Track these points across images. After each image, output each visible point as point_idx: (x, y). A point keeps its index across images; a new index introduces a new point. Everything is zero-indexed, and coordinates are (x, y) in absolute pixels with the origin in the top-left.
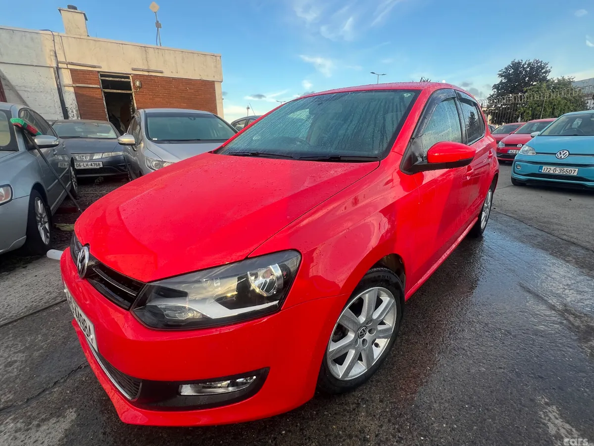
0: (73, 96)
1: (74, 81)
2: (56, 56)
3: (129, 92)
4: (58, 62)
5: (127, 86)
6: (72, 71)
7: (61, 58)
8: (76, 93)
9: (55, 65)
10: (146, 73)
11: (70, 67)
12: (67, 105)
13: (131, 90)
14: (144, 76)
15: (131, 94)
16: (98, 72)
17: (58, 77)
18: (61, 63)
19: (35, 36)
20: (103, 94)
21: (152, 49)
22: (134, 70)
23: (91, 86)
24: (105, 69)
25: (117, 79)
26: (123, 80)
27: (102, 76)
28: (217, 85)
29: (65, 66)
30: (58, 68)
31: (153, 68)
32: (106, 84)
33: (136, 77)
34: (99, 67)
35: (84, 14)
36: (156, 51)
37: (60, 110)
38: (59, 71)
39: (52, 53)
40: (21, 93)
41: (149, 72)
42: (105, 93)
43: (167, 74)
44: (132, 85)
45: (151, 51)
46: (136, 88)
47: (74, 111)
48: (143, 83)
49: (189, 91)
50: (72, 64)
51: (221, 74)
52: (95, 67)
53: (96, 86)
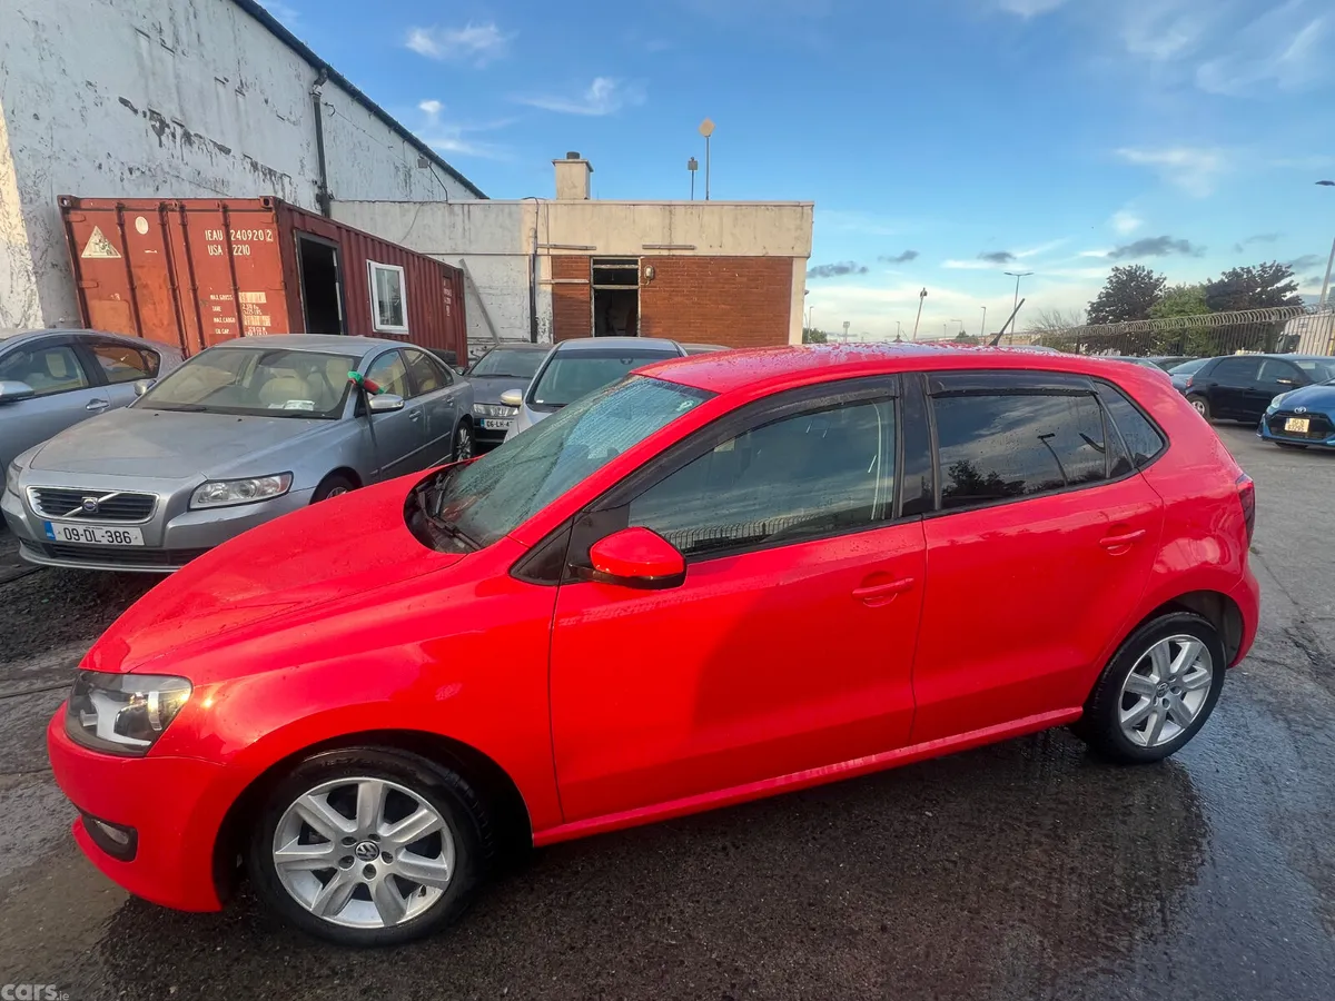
0: (549, 299)
1: (554, 275)
2: (536, 237)
3: (634, 287)
4: (537, 246)
5: (631, 277)
6: (554, 258)
7: (542, 240)
8: (553, 294)
9: (531, 252)
10: (665, 253)
11: (553, 252)
12: (539, 314)
13: (637, 284)
14: (661, 257)
15: (636, 291)
16: (591, 256)
17: (533, 268)
18: (542, 247)
19: (514, 208)
20: (593, 293)
21: (683, 209)
22: (646, 247)
23: (576, 281)
24: (601, 250)
25: (618, 267)
26: (627, 266)
27: (596, 262)
28: (796, 266)
29: (546, 252)
30: (535, 256)
31: (679, 241)
32: (600, 276)
33: (648, 260)
34: (593, 249)
35: (587, 164)
36: (689, 211)
37: (527, 323)
38: (537, 259)
39: (532, 234)
40: (483, 297)
41: (669, 249)
42: (596, 291)
43: (703, 250)
44: (639, 275)
45: (679, 211)
46: (644, 280)
47: (547, 322)
48: (657, 270)
49: (738, 279)
50: (556, 247)
51: (808, 241)
52: (586, 249)
53: (583, 281)
